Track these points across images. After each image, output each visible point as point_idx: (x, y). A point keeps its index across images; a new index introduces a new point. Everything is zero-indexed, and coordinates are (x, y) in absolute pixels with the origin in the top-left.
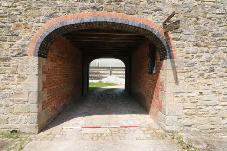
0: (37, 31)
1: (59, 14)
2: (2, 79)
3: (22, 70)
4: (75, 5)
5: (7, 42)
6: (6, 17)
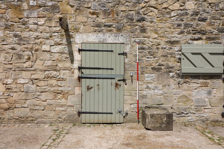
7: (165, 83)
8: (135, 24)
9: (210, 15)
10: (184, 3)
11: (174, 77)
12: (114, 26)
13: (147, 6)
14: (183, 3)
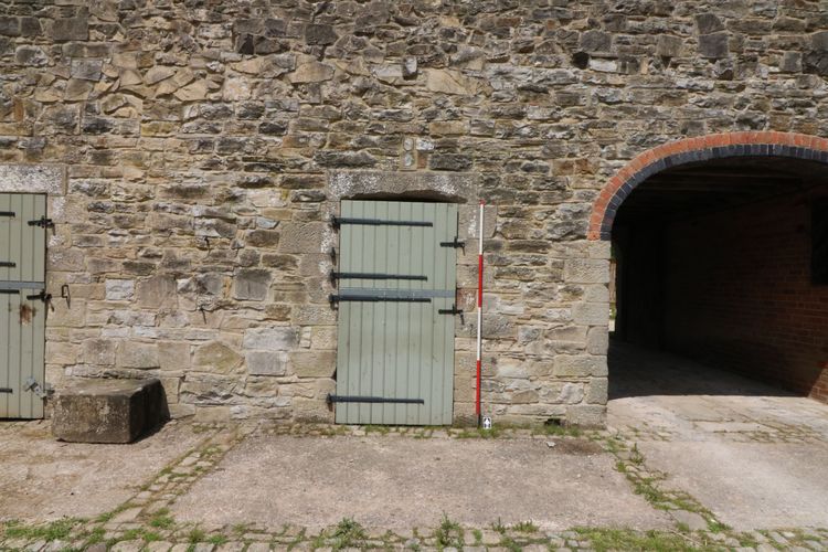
0: (608, 179)
1: (662, 136)
2: (527, 295)
3: (573, 273)
4: (701, 116)
5: (539, 206)
6: (538, 144)
7: (162, 307)
8: (80, 138)
9: (296, 117)
10: (221, 83)
11: (191, 291)
12: (20, 144)
13: (113, 89)
14: (217, 82)
